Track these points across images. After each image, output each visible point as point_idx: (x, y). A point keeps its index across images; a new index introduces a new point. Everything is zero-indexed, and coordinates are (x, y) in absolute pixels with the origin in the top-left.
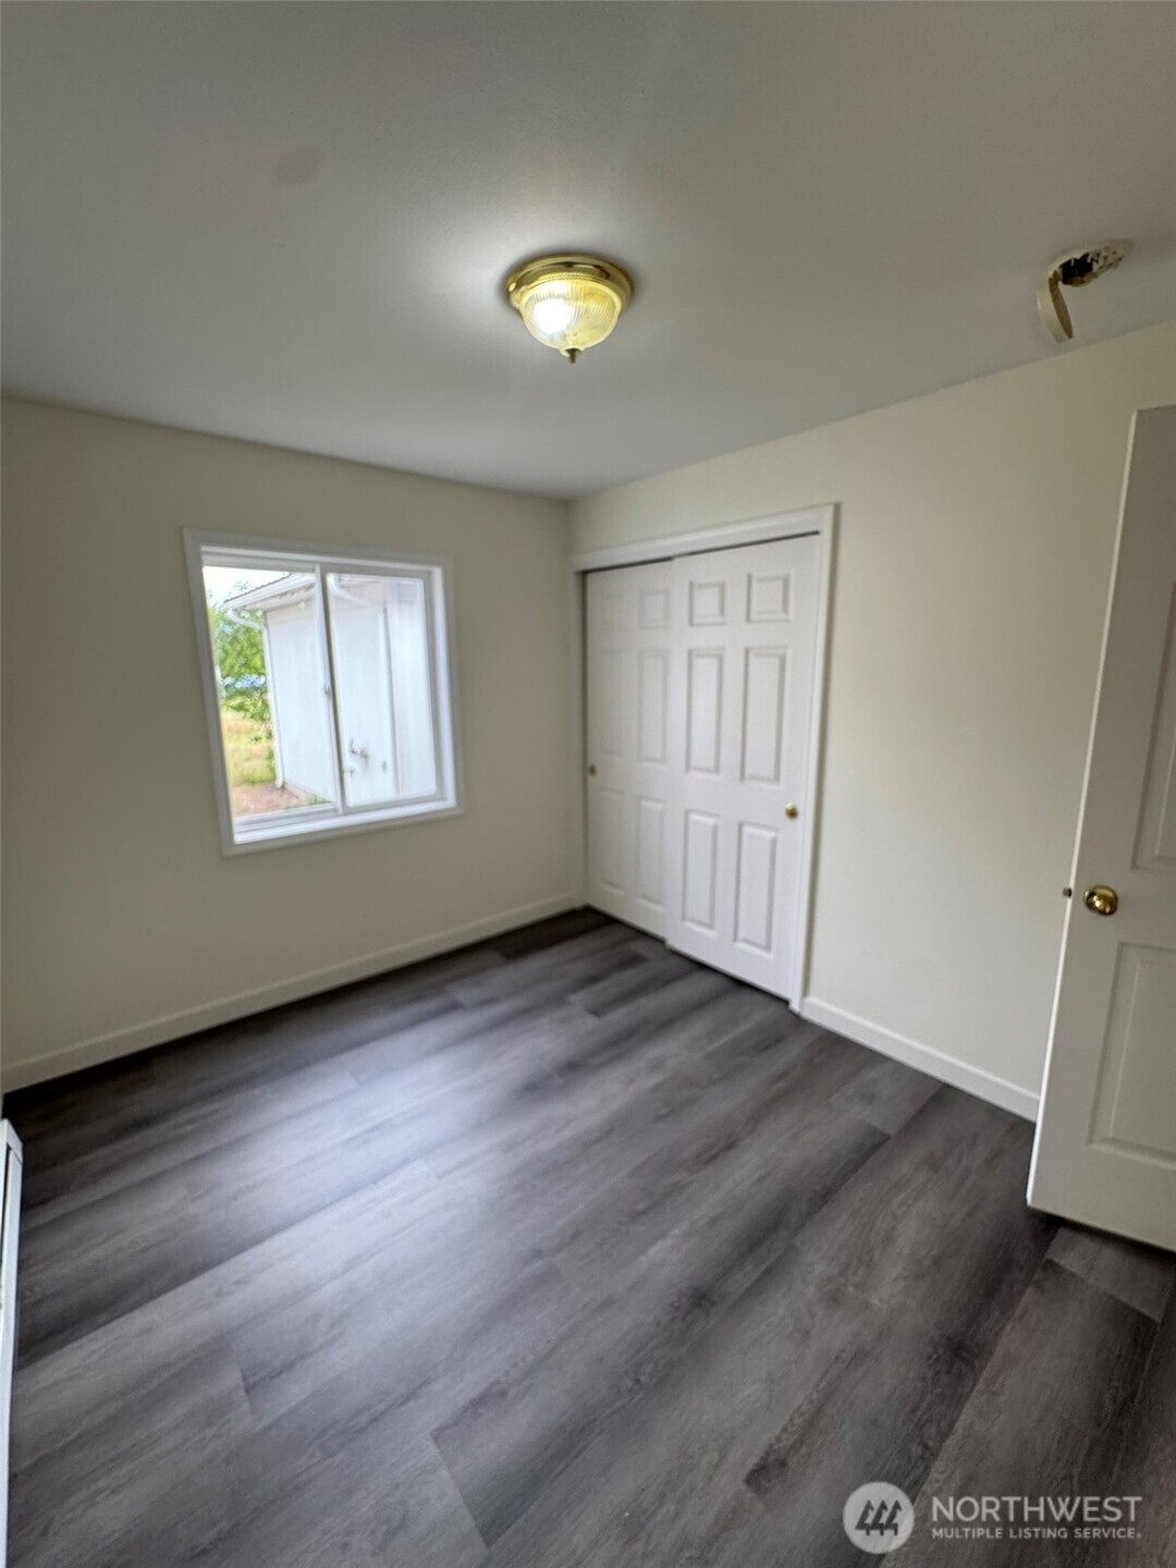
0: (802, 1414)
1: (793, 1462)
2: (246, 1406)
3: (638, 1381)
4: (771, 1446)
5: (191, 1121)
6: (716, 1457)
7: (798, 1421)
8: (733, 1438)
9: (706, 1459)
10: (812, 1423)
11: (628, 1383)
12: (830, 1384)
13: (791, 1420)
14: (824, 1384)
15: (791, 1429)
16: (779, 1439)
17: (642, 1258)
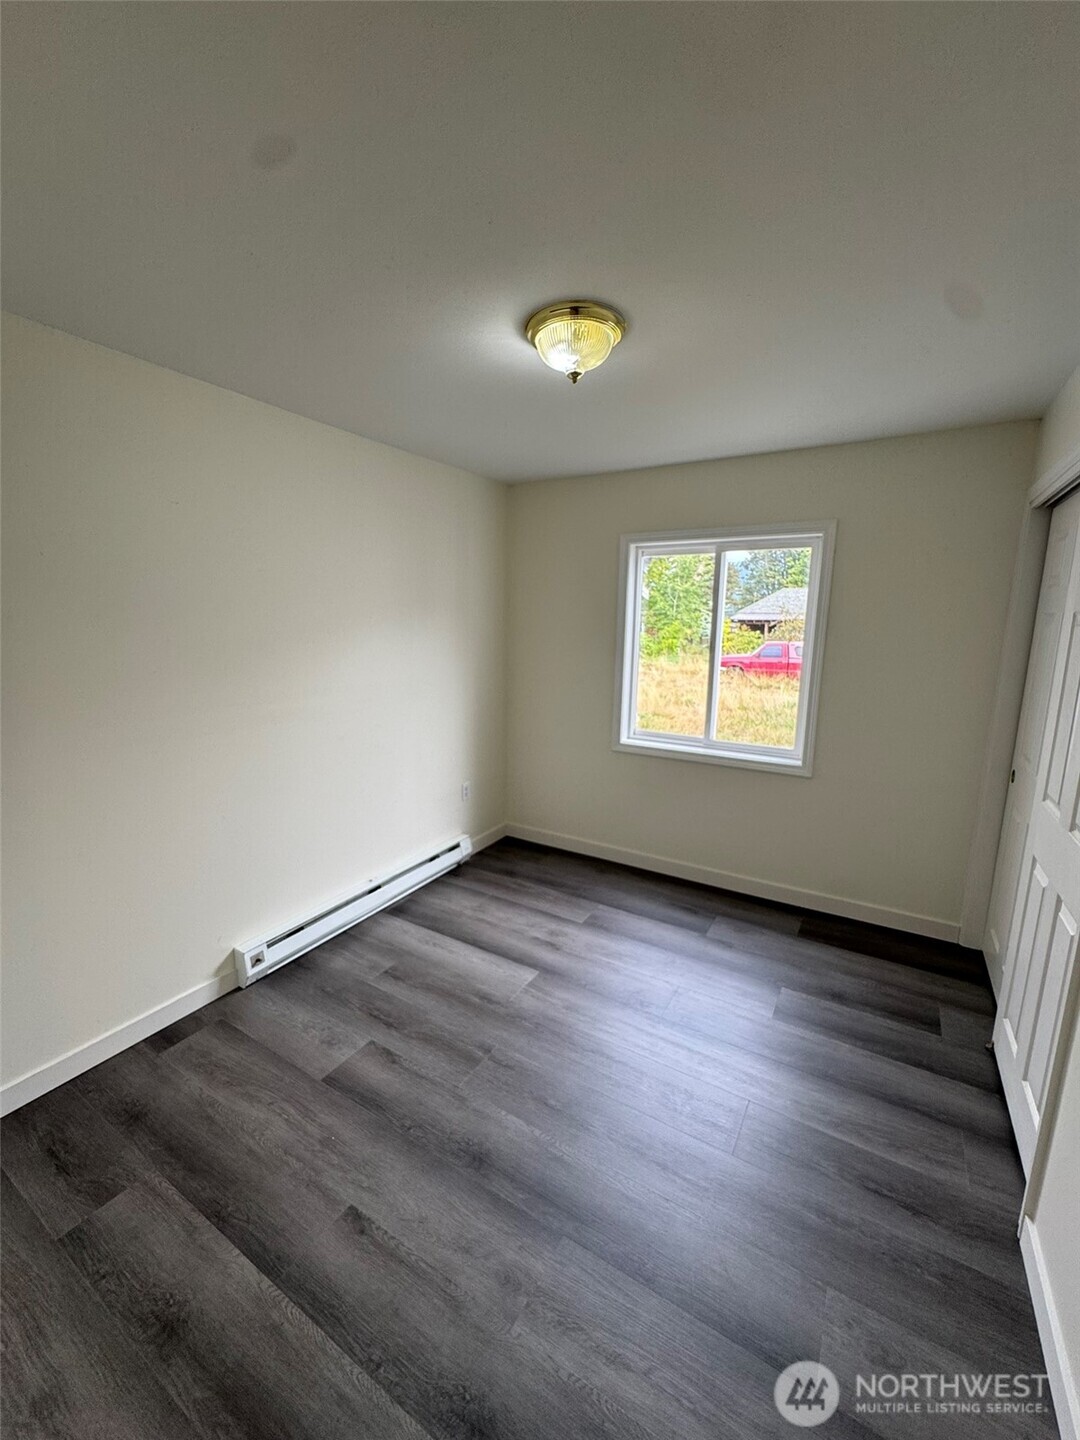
0: (397, 1246)
1: (364, 1239)
2: (378, 974)
3: (409, 1129)
4: (373, 1223)
5: (520, 885)
6: (365, 1185)
7: (392, 1243)
8: (377, 1195)
9: (363, 1178)
10: (392, 1255)
11: (408, 1123)
12: (424, 1272)
13: (393, 1238)
14: (423, 1265)
15: (386, 1238)
16: (378, 1228)
17: (503, 1113)
